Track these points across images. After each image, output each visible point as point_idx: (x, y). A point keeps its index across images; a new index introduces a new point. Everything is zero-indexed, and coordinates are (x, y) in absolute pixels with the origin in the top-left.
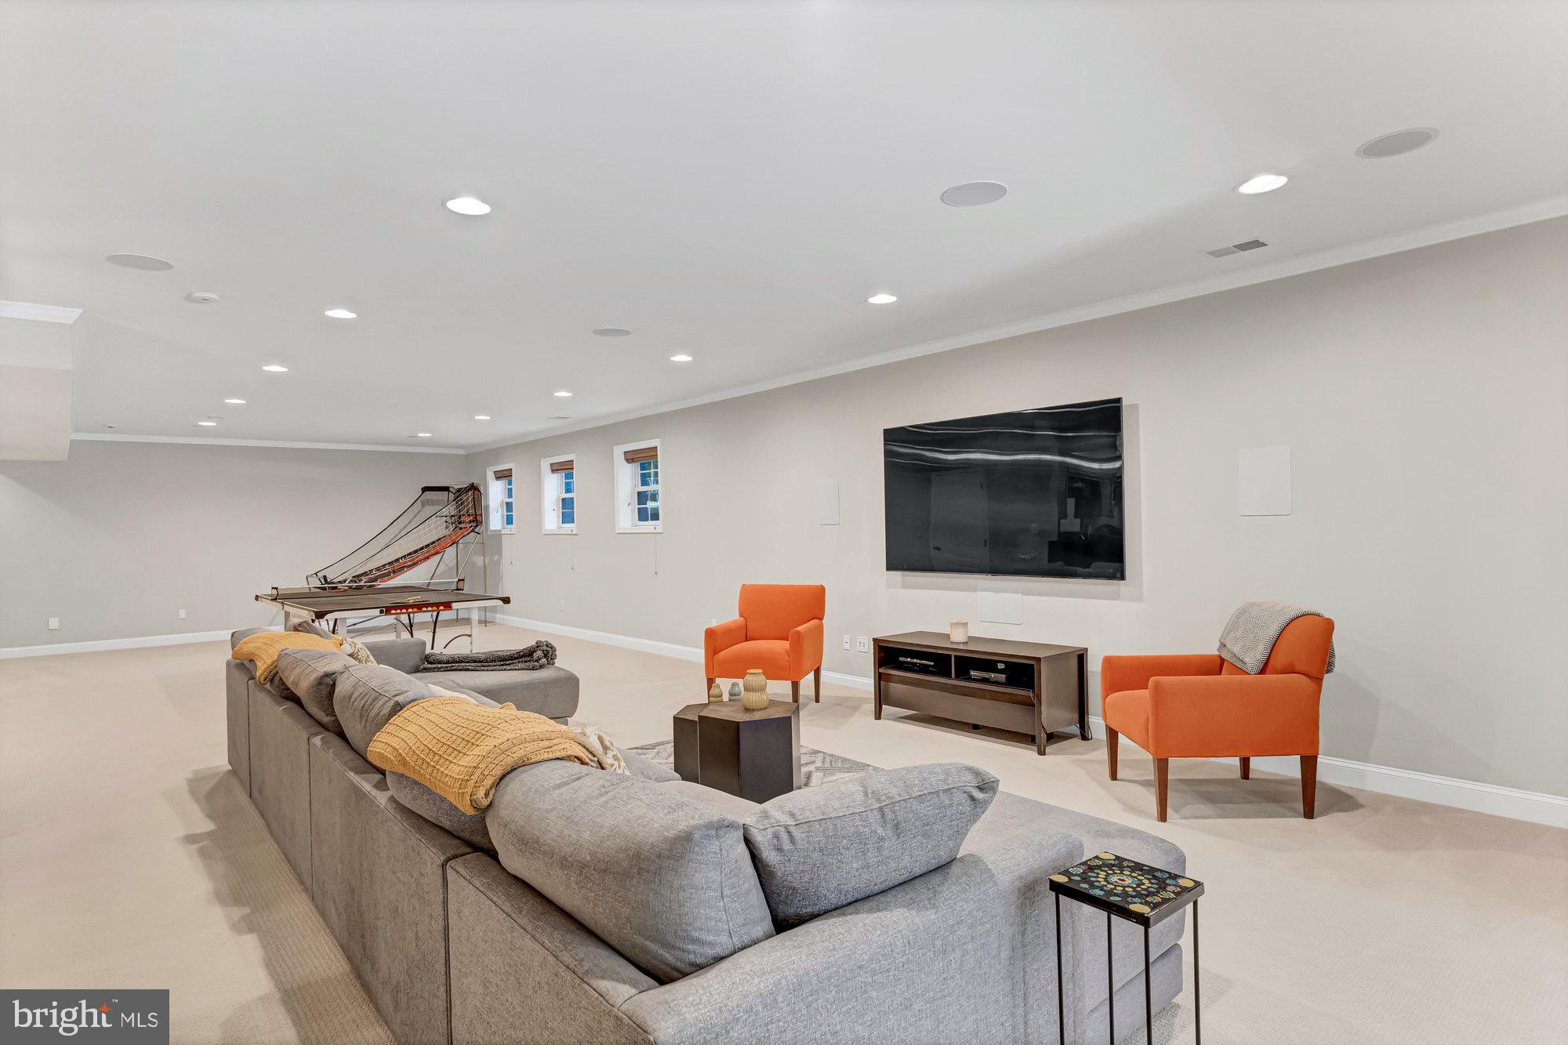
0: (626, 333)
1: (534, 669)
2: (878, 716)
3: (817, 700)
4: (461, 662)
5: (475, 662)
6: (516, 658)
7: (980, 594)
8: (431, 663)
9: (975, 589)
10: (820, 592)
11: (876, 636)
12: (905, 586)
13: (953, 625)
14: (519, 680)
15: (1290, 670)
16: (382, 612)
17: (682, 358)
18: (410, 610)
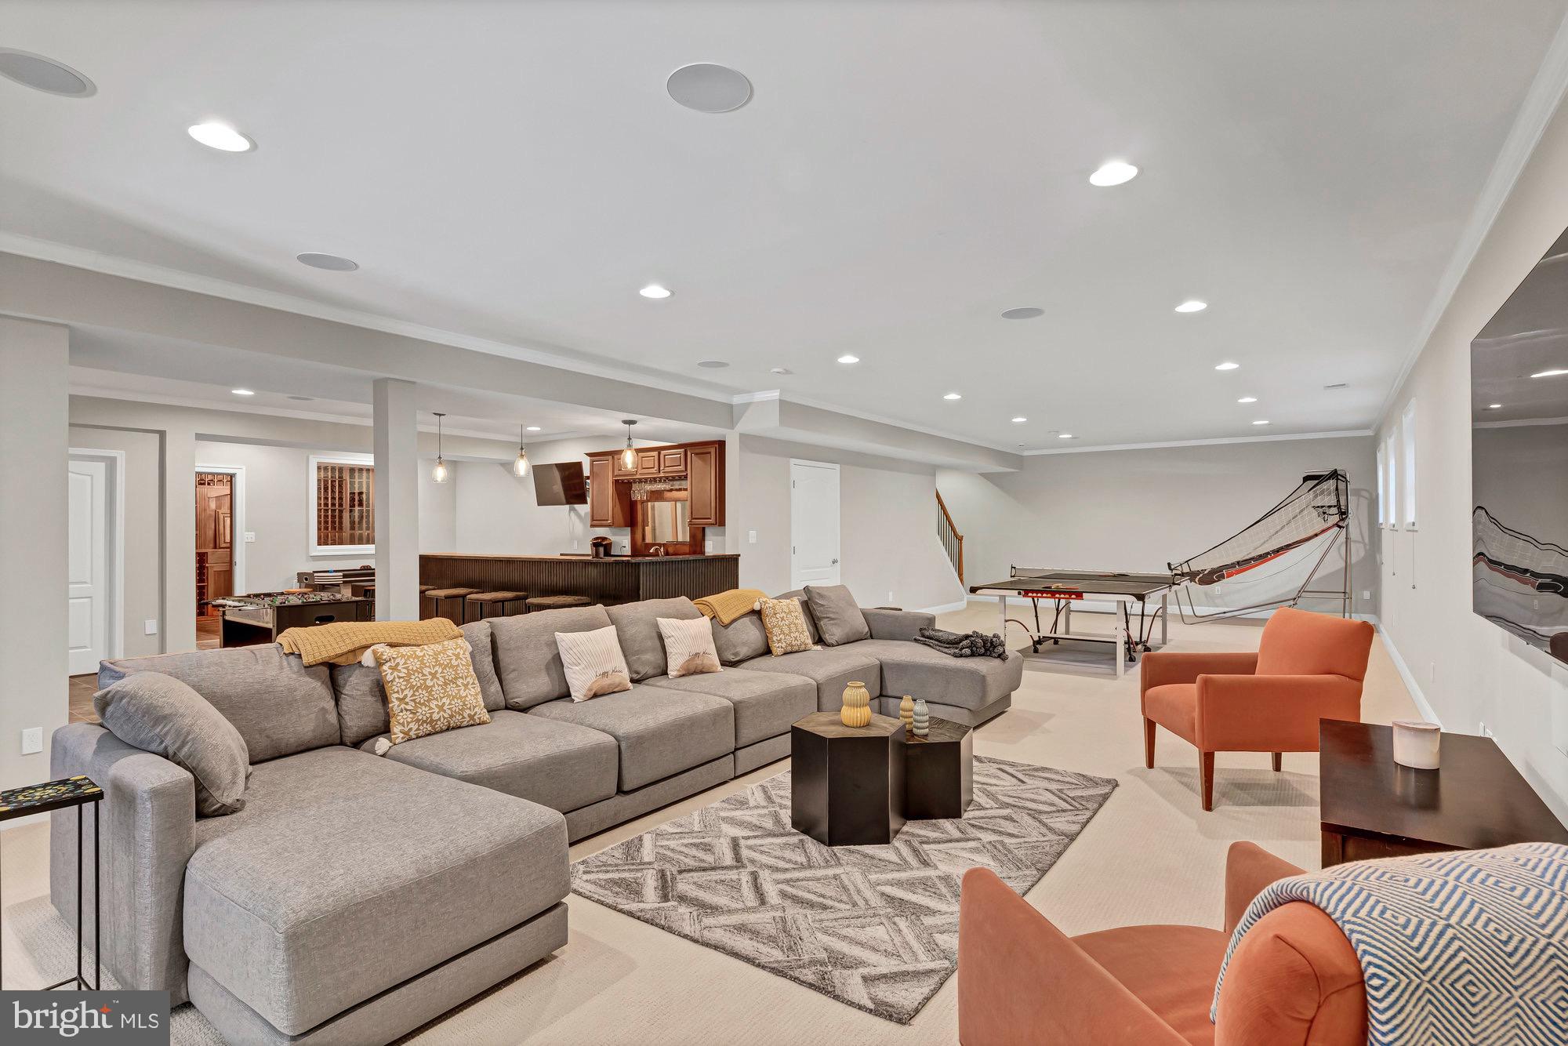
16: (1019, 593)
17: (1192, 306)
18: (1044, 595)
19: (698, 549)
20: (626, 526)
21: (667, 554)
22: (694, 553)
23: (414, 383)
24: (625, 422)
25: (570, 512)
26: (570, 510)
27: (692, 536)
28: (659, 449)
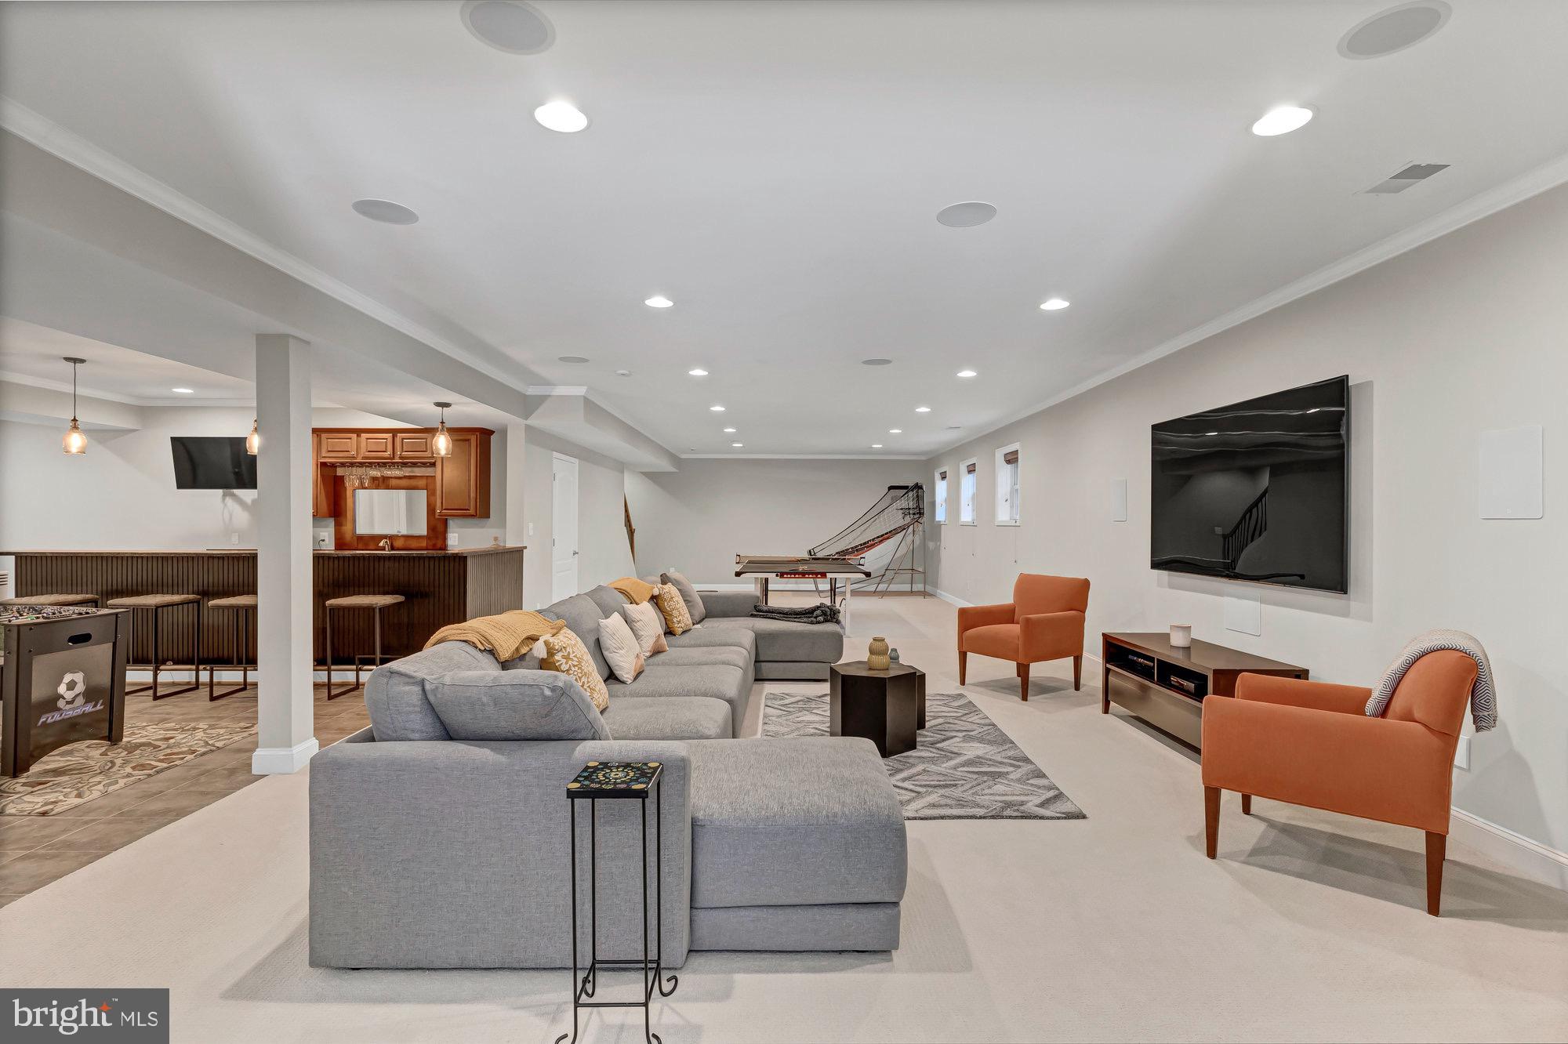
0: (888, 362)
1: (812, 623)
2: (1106, 711)
3: (1077, 687)
4: (772, 612)
5: (780, 613)
6: (804, 614)
7: (1226, 599)
8: (757, 611)
9: (1219, 594)
10: (1085, 585)
11: (1106, 631)
12: (1171, 586)
13: (1173, 627)
14: (794, 629)
15: (1408, 717)
16: (777, 575)
17: (967, 374)
18: (797, 576)
19: (439, 543)
20: (331, 516)
21: (393, 548)
22: (434, 548)
23: (308, 343)
24: (438, 404)
25: (224, 500)
26: (224, 495)
27: (432, 528)
28: (394, 432)
